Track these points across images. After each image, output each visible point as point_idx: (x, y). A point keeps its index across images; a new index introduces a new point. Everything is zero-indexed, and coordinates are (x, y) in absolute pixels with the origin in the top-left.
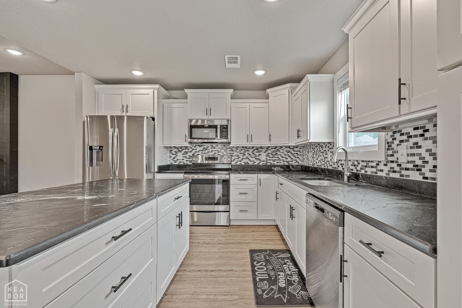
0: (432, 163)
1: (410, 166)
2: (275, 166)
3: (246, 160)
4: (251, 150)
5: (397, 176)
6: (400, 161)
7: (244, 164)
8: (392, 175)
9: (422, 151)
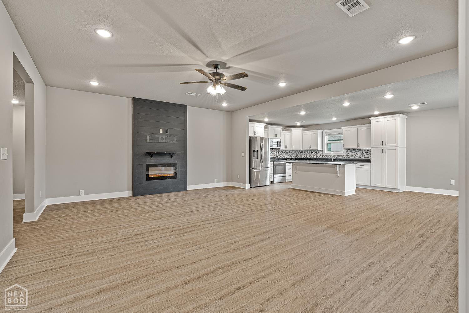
0: (357, 155)
1: (352, 156)
2: (288, 158)
3: (279, 156)
4: (280, 152)
5: (349, 158)
6: (350, 155)
7: (278, 158)
8: (347, 158)
9: (355, 154)
